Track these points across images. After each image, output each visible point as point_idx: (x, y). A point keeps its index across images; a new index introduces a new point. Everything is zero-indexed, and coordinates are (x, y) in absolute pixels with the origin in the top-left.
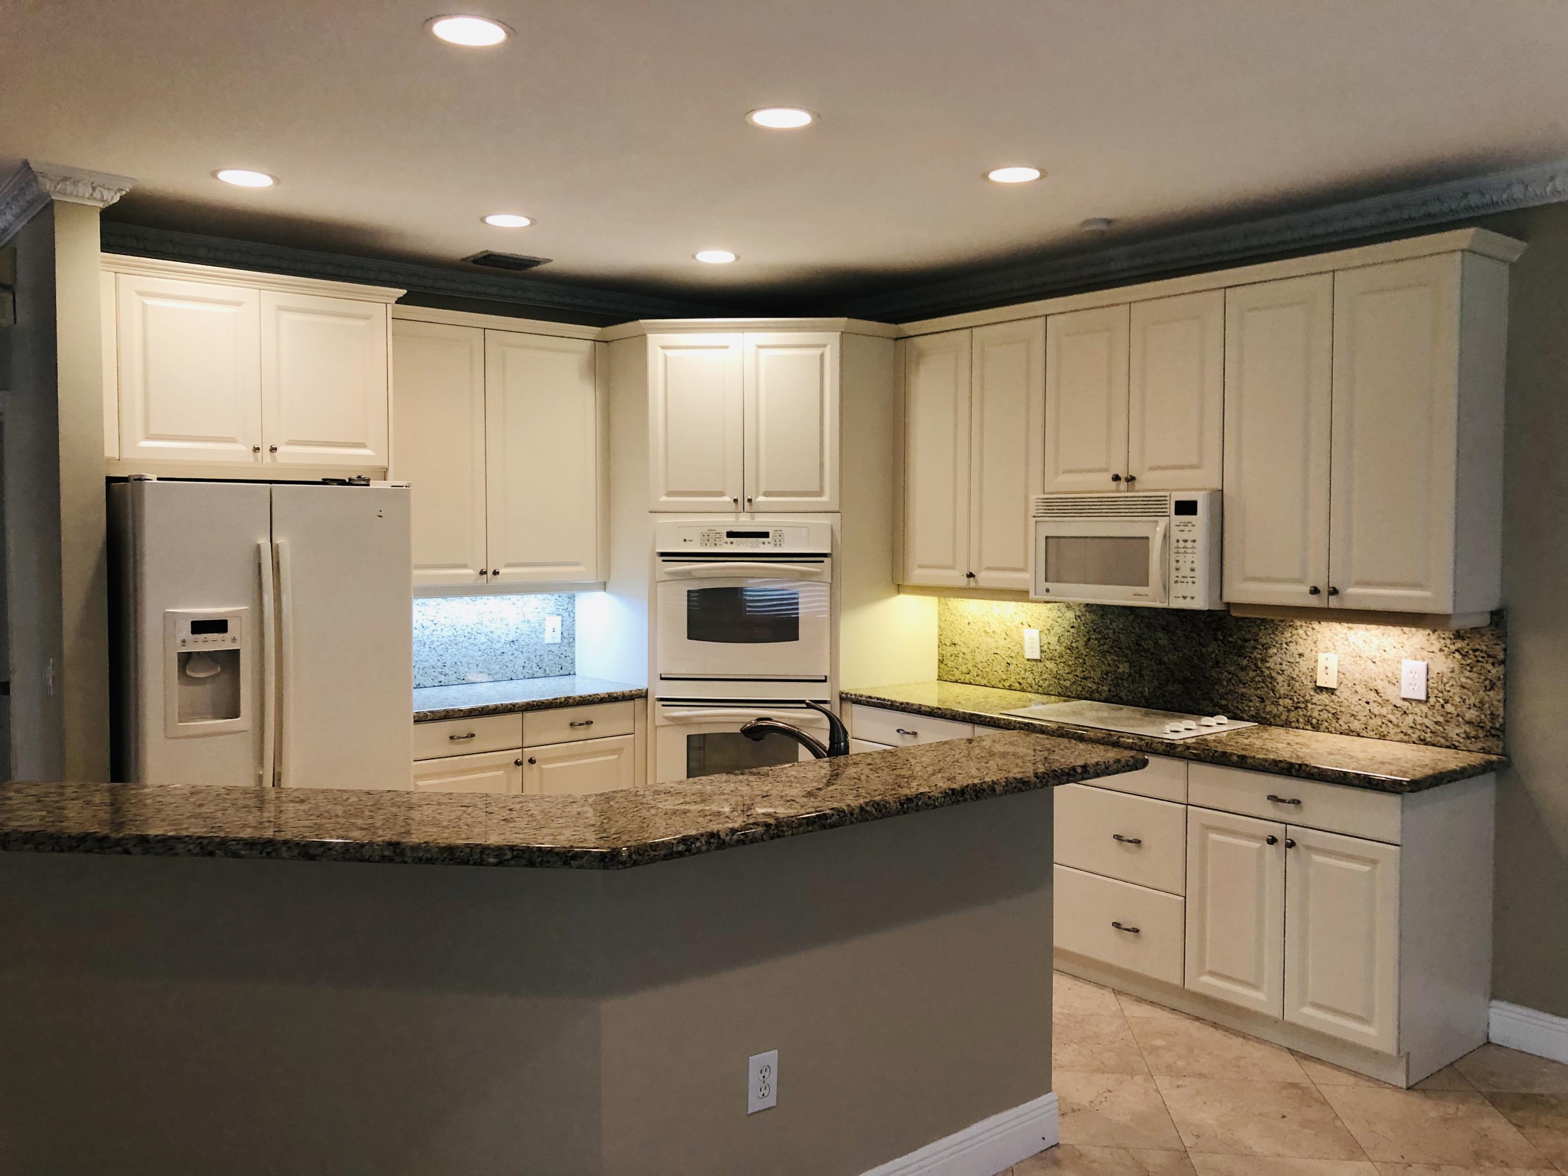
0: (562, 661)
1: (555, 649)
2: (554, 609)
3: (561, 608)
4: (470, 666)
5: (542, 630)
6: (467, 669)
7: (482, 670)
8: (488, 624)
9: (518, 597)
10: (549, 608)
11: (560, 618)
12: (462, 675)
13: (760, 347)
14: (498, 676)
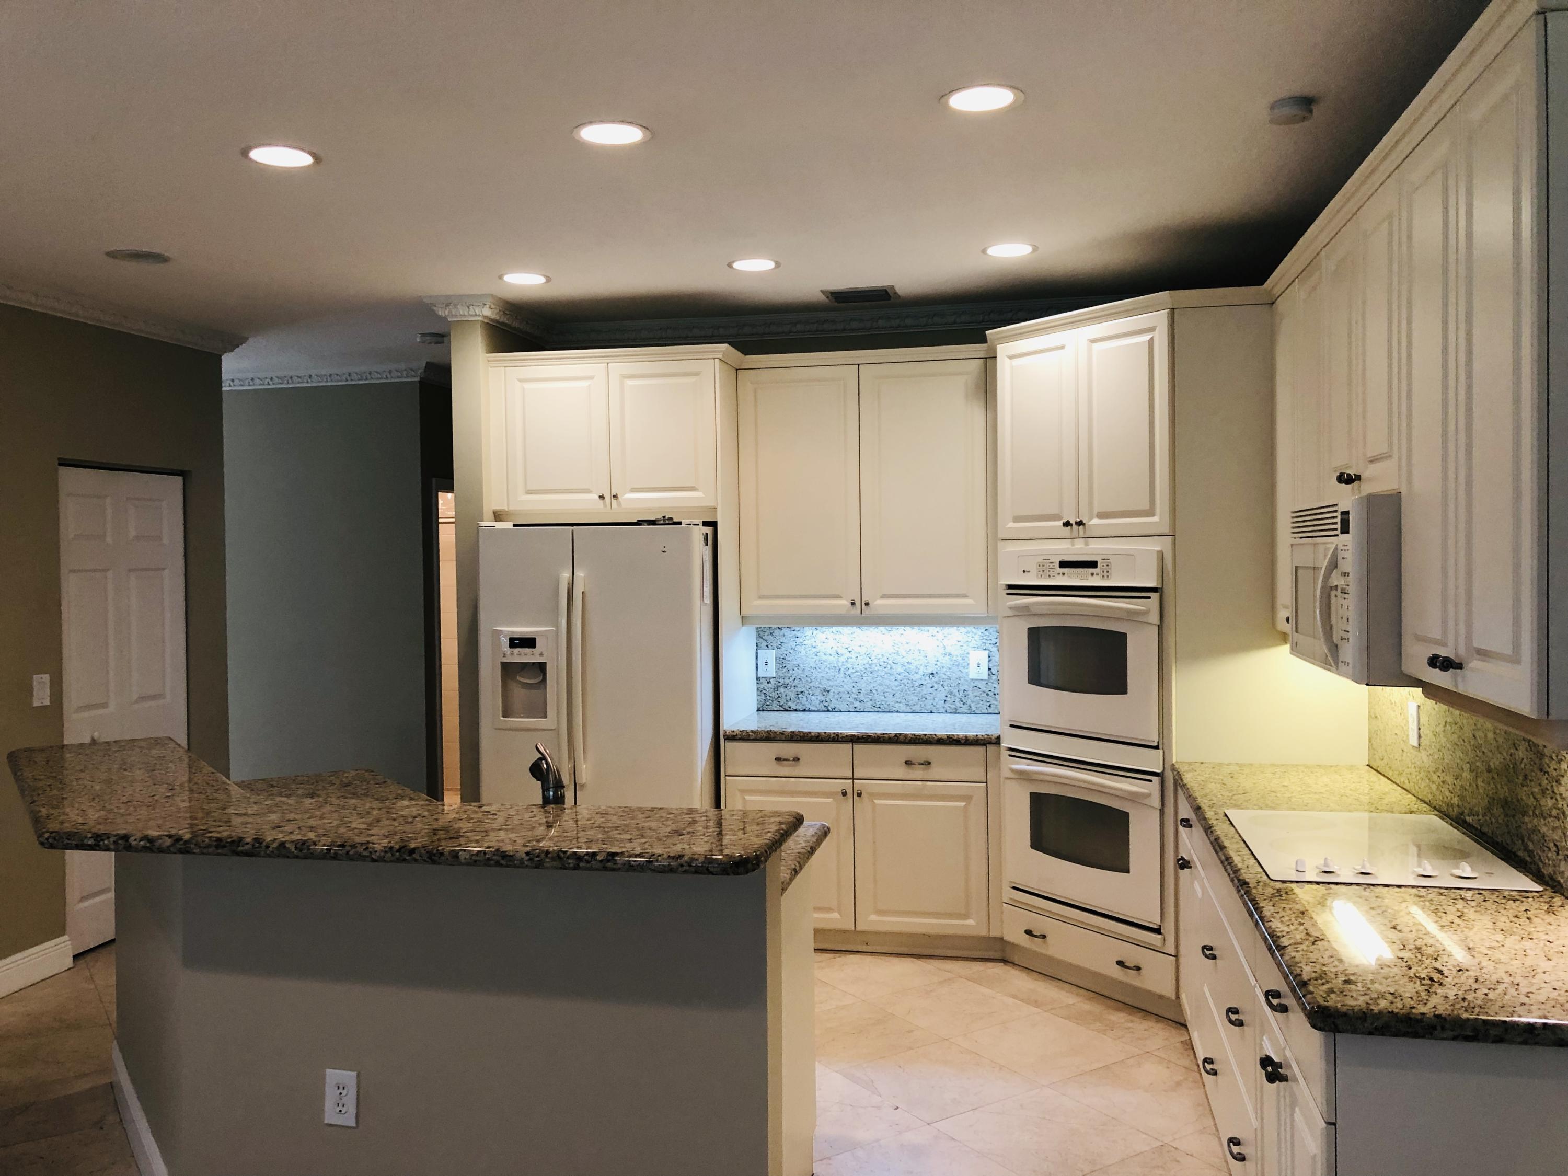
0: (990, 699)
1: (982, 685)
2: (979, 643)
3: (989, 642)
4: (885, 694)
5: (966, 664)
6: (883, 698)
7: (899, 700)
8: (904, 654)
9: (938, 629)
10: (973, 642)
11: (986, 653)
12: (878, 703)
13: (1093, 341)
14: (917, 708)
